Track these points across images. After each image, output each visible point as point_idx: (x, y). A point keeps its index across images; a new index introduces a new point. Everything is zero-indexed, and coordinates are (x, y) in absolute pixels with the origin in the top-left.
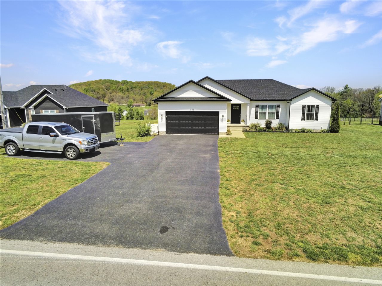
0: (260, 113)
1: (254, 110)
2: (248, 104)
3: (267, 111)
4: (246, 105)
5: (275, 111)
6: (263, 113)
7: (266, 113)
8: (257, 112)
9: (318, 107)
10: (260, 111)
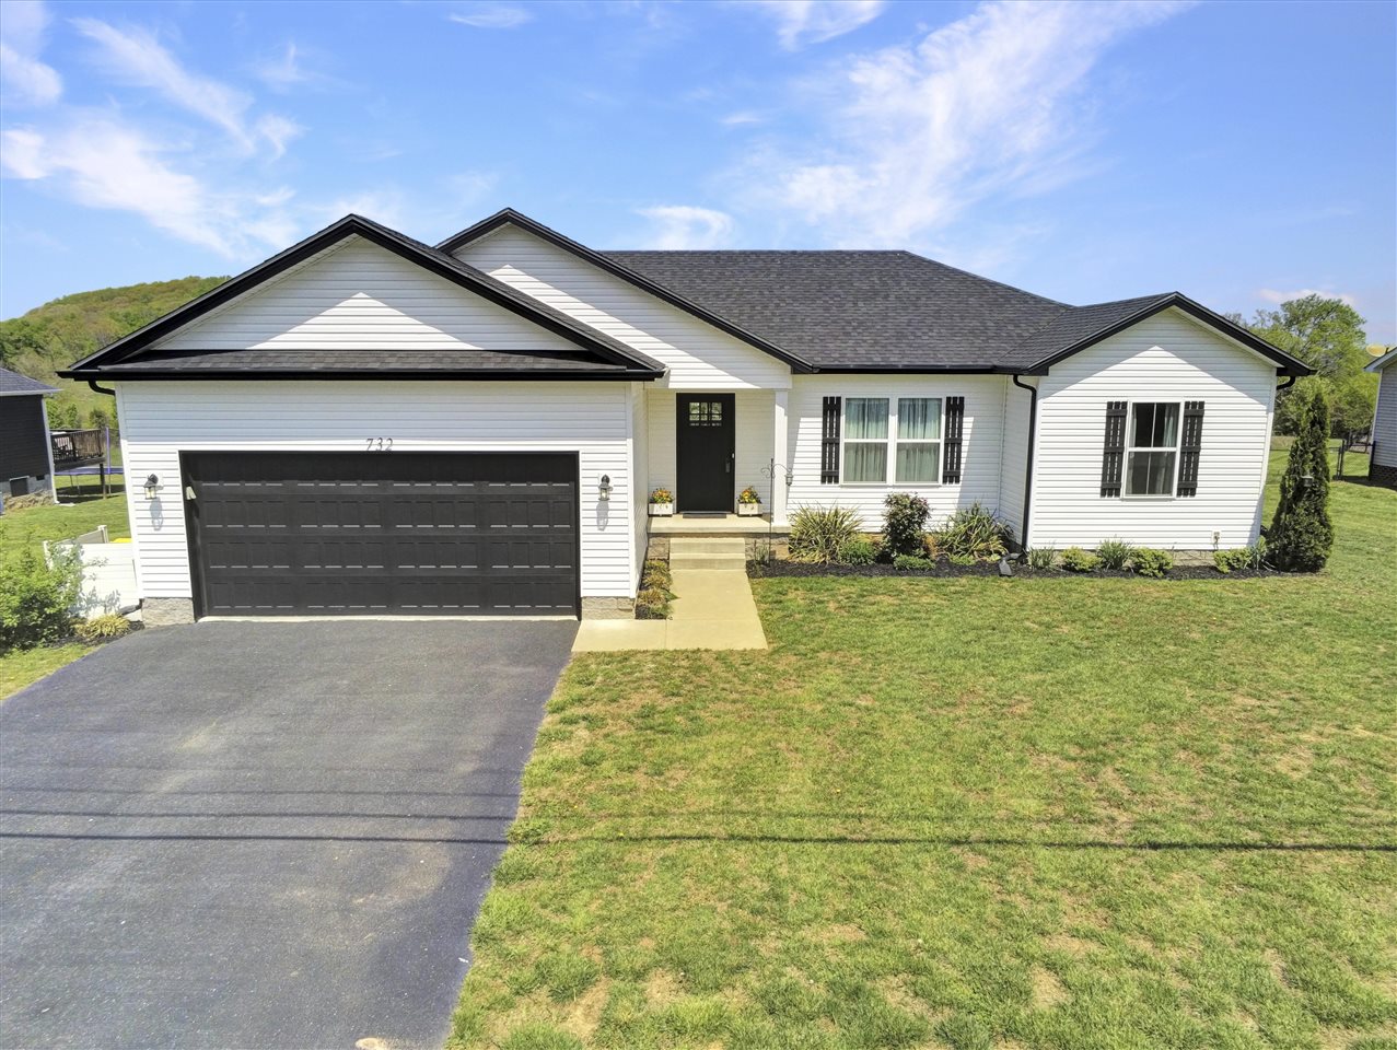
0: (848, 446)
1: (812, 429)
2: (779, 396)
3: (893, 434)
4: (766, 398)
5: (935, 434)
6: (867, 444)
7: (883, 448)
8: (830, 443)
9: (1195, 412)
10: (849, 435)
